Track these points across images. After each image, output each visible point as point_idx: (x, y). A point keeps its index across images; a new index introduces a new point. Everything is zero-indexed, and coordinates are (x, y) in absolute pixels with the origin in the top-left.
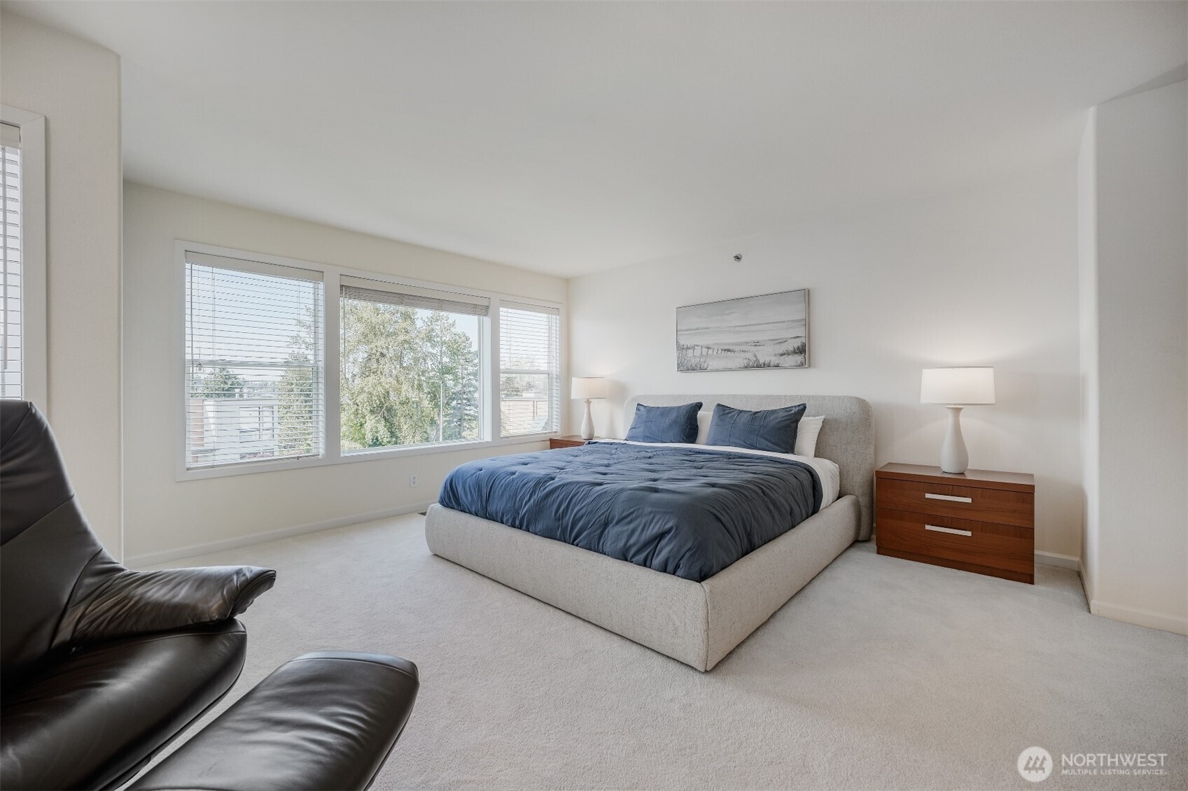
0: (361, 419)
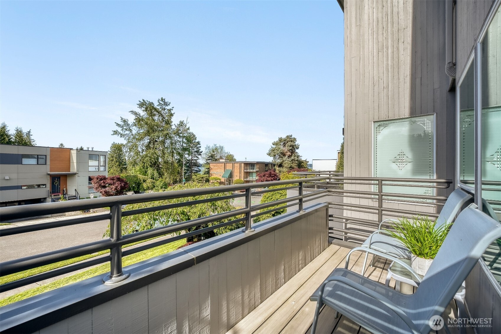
0: (146, 169)
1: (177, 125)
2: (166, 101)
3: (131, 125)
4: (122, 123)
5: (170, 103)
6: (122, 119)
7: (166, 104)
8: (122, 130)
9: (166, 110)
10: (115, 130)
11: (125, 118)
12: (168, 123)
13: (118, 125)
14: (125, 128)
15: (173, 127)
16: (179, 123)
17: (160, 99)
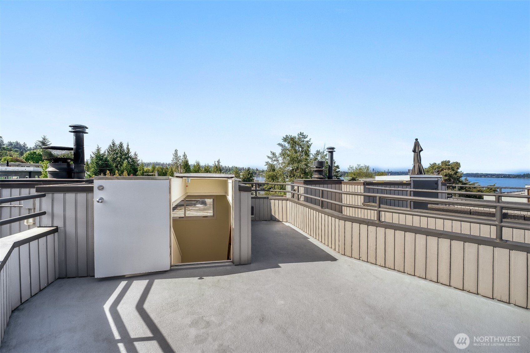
1: (314, 155)
2: (304, 134)
3: (278, 156)
4: (271, 156)
5: (307, 136)
6: (271, 152)
7: (305, 137)
8: (272, 161)
9: (305, 142)
10: (267, 161)
11: (274, 151)
12: (307, 154)
13: (269, 157)
14: (274, 159)
15: (311, 156)
16: (316, 153)
17: (299, 134)
